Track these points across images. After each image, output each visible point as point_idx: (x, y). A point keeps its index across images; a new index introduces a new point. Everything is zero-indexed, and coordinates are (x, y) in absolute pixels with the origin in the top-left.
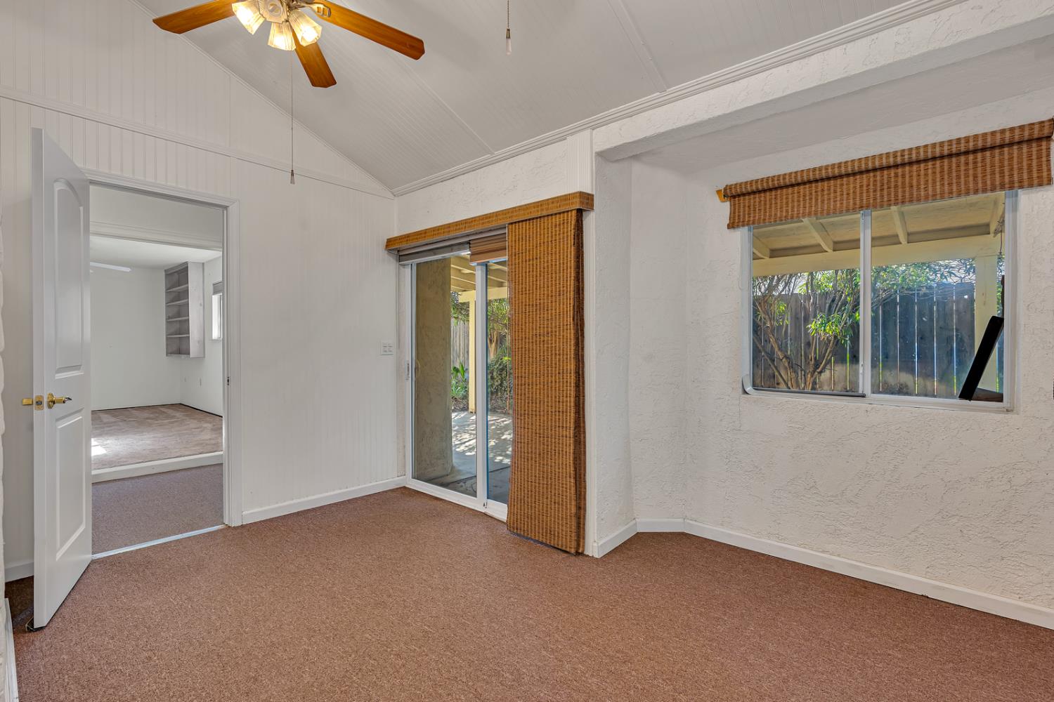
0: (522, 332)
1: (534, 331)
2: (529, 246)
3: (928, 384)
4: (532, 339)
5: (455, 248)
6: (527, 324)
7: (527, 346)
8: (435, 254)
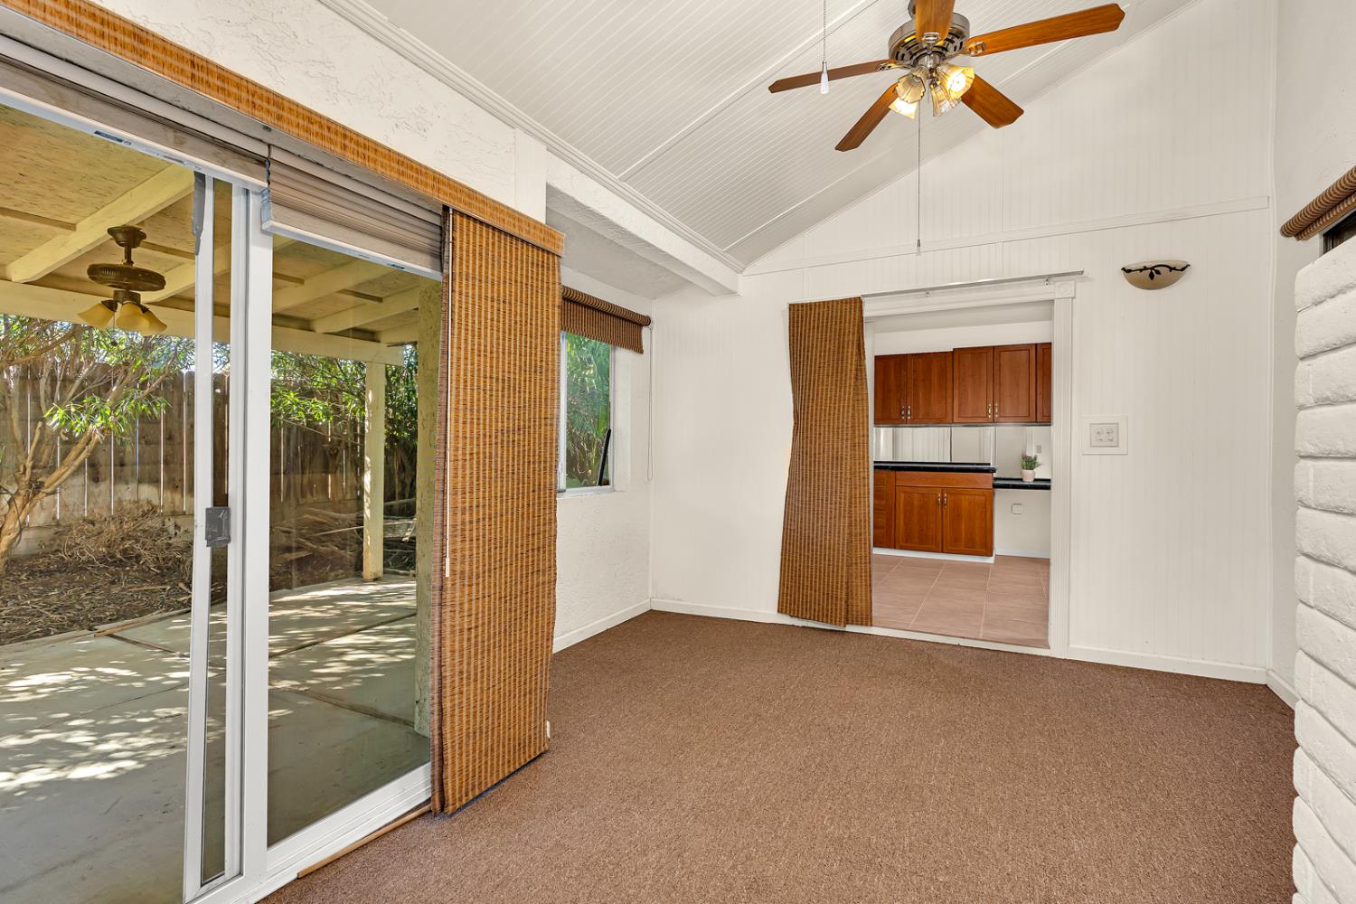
0: (478, 424)
1: (500, 424)
2: (493, 275)
3: (177, 497)
4: (496, 437)
5: (191, 141)
6: (488, 411)
7: (487, 450)
8: (62, 103)
